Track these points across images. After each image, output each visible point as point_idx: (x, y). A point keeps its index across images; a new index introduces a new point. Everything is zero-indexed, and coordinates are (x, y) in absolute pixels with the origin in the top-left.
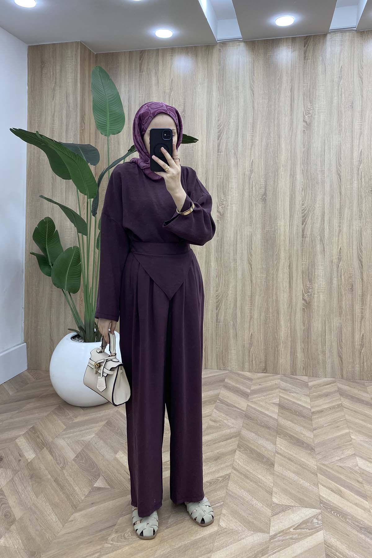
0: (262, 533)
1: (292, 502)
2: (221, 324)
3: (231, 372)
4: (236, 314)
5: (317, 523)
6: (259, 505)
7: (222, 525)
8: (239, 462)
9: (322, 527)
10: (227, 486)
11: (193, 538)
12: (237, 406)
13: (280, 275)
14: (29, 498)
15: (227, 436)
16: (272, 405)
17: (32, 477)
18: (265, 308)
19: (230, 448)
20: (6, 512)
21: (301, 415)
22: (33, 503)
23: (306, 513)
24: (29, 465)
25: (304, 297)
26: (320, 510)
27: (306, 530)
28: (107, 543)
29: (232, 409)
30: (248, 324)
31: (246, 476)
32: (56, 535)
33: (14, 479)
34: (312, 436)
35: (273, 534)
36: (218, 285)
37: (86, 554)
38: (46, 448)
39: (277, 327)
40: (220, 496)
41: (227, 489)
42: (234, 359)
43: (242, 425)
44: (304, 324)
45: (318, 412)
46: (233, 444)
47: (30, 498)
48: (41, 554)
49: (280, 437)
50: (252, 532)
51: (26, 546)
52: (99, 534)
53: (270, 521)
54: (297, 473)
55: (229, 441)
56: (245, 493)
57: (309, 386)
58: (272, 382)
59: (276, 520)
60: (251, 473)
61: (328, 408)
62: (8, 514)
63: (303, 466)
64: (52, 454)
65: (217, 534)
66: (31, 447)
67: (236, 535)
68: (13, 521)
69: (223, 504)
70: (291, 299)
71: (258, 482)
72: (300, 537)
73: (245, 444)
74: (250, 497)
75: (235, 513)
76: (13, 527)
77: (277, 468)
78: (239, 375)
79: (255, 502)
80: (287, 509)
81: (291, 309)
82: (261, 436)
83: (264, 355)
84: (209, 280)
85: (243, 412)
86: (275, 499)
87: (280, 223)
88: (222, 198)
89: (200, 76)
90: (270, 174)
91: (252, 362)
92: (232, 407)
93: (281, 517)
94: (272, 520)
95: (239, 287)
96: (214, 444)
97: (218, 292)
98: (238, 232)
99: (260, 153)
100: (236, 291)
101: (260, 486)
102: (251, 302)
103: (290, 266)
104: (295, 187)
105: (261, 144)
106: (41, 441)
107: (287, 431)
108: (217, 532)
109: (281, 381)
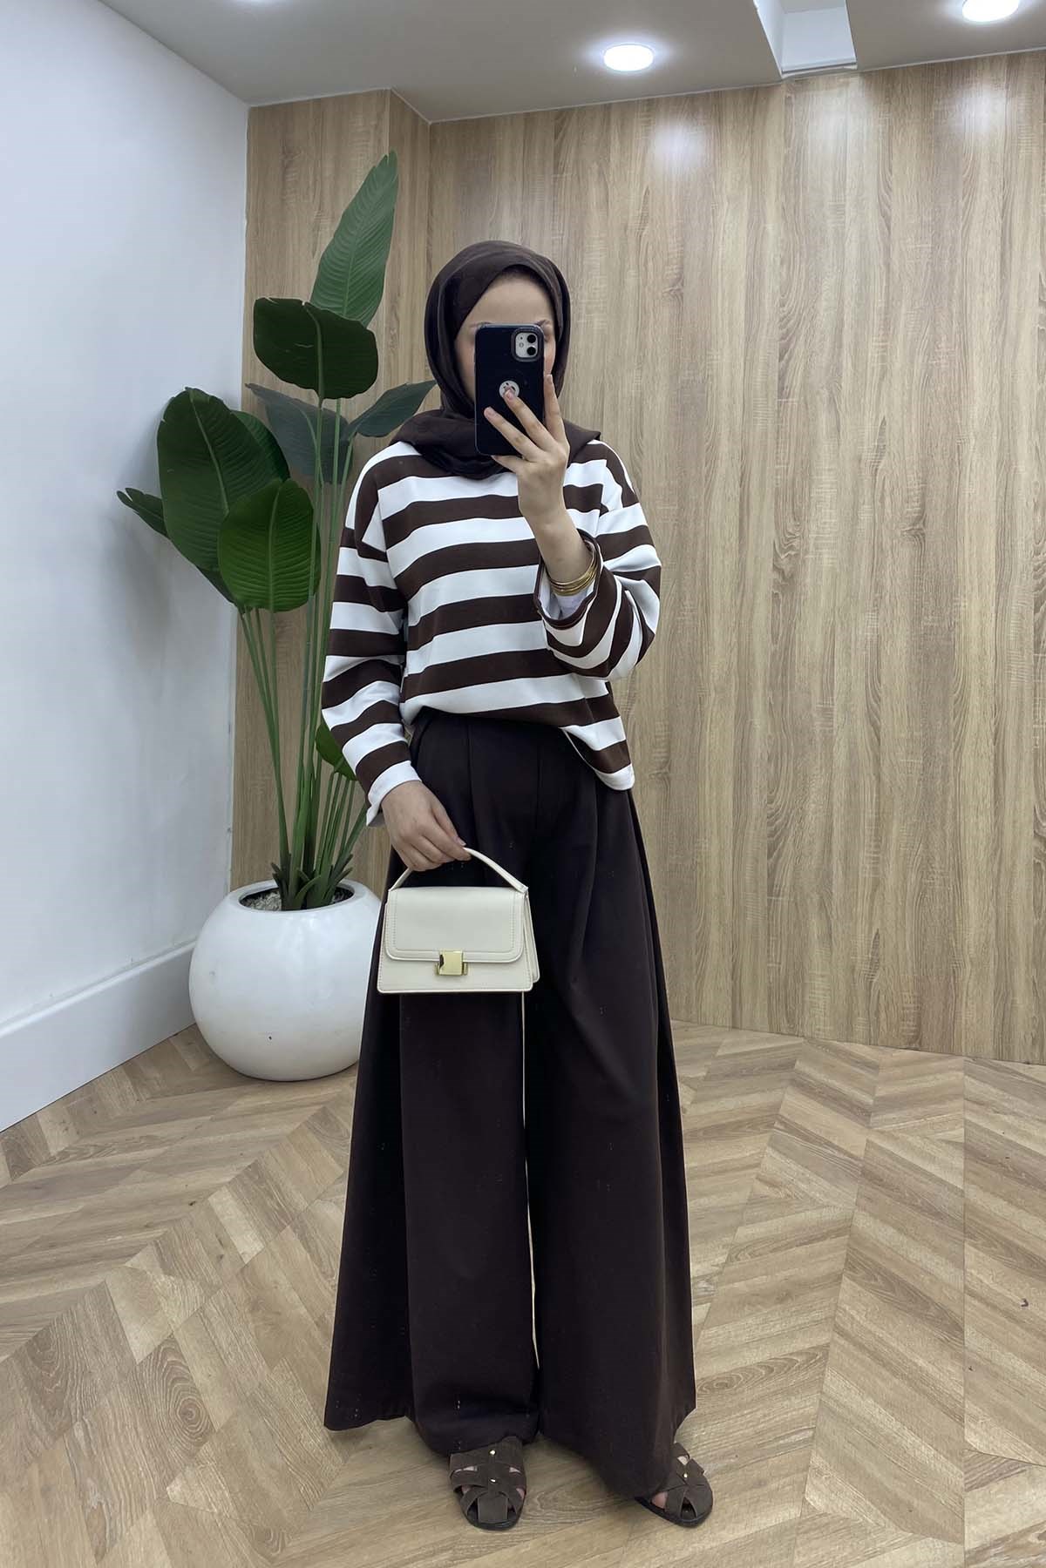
0: (939, 1538)
1: (1029, 1451)
2: (783, 899)
3: (811, 1040)
4: (828, 875)
6: (925, 1452)
7: (814, 1502)
8: (853, 1313)
10: (821, 1381)
12: (836, 1143)
13: (968, 761)
14: (248, 1369)
15: (810, 1229)
16: (944, 1145)
17: (255, 1306)
18: (920, 860)
19: (824, 1269)
20: (186, 1403)
21: (1034, 1181)
22: (260, 1384)
24: (246, 1272)
25: (1038, 829)
29: (818, 1151)
30: (867, 906)
31: (876, 1356)
32: (326, 1486)
33: (207, 1310)
35: (972, 1546)
36: (774, 784)
37: (411, 1551)
38: (292, 1227)
39: (957, 915)
40: (801, 1411)
41: (821, 1392)
42: (821, 1003)
43: (855, 1200)
44: (1037, 910)
46: (829, 1257)
47: (252, 1368)
48: (286, 1538)
49: (974, 1246)
50: (911, 1534)
51: (244, 1510)
53: (961, 1502)
54: (1037, 1362)
55: (817, 1246)
56: (877, 1410)
58: (939, 1076)
59: (981, 1503)
60: (893, 1348)
62: (190, 1409)
64: (309, 1247)
65: (799, 1529)
66: (251, 1223)
67: (856, 1538)
68: (205, 1435)
69: (813, 1437)
70: (1001, 833)
71: (917, 1381)
73: (868, 1259)
74: (895, 1424)
75: (849, 1469)
76: (206, 1449)
77: (973, 1339)
78: (838, 1052)
79: (910, 1440)
80: (1012, 1470)
81: (1000, 864)
82: (916, 1237)
83: (914, 997)
84: (746, 767)
85: (856, 1162)
86: (973, 1434)
87: (967, 604)
88: (790, 530)
89: (729, 177)
90: (938, 459)
91: (877, 1013)
92: (821, 1145)
93: (996, 1493)
94: (968, 1501)
95: (840, 793)
96: (775, 1250)
97: (773, 805)
98: (838, 630)
99: (906, 398)
100: (830, 804)
101: (924, 1392)
102: (878, 840)
103: (997, 737)
104: (1012, 498)
105: (911, 374)
106: (277, 1208)
107: (995, 1229)
108: (800, 1524)
109: (967, 1077)
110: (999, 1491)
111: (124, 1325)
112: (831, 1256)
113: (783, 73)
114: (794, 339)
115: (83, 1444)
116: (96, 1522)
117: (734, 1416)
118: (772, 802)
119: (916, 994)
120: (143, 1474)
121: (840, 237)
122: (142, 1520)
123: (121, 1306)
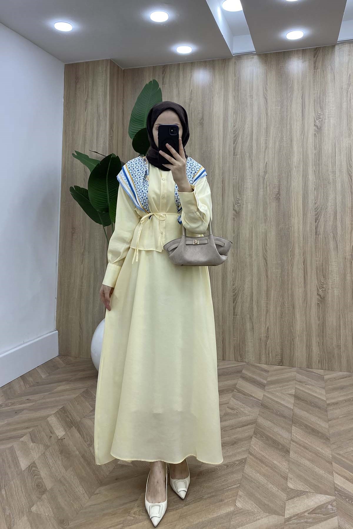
0: (277, 515)
1: (307, 488)
2: (238, 317)
3: (248, 363)
4: (252, 308)
5: (331, 509)
6: (274, 489)
7: (238, 506)
8: (255, 448)
9: (336, 513)
10: (243, 469)
11: (210, 517)
12: (254, 395)
13: (295, 270)
15: (244, 422)
16: (288, 395)
17: (61, 452)
18: (281, 303)
19: (247, 434)
20: (38, 482)
21: (316, 406)
22: (63, 476)
23: (320, 499)
24: (59, 441)
25: (318, 292)
26: (335, 497)
27: (320, 515)
28: (129, 516)
29: (248, 398)
30: (265, 318)
31: (262, 461)
32: (83, 506)
33: (46, 454)
34: (327, 426)
35: (287, 517)
36: (234, 280)
37: (109, 525)
38: (75, 427)
39: (293, 321)
40: (236, 478)
41: (243, 472)
42: (251, 351)
43: (258, 413)
44: (319, 319)
45: (333, 404)
46: (249, 430)
47: (60, 471)
48: (69, 522)
49: (295, 426)
50: (268, 514)
51: (56, 514)
52: (123, 507)
53: (285, 504)
54: (312, 461)
55: (245, 427)
56: (260, 477)
57: (325, 379)
58: (288, 374)
59: (291, 504)
60: (267, 458)
61: (343, 400)
62: (40, 484)
63: (317, 454)
64: (80, 433)
65: (233, 514)
66: (61, 426)
67: (251, 515)
68: (44, 491)
69: (239, 486)
70: (306, 294)
71: (273, 467)
72: (314, 521)
73: (261, 431)
74: (266, 481)
75: (251, 495)
76: (44, 496)
77: (292, 454)
78: (256, 367)
79: (270, 486)
80: (301, 494)
81: (306, 304)
82: (277, 424)
83: (280, 348)
84: (226, 274)
85: (260, 401)
86: (290, 484)
87: (294, 220)
88: (238, 198)
89: (217, 87)
90: (284, 175)
91: (269, 354)
92: (249, 396)
93: (296, 501)
94: (287, 504)
95: (255, 281)
96: (231, 429)
97: (234, 286)
98: (253, 229)
99: (273, 155)
100: (252, 285)
101: (276, 471)
102: (267, 297)
103: (304, 262)
104: (307, 187)
105: (275, 147)
106: (70, 420)
107: (302, 421)
108: (233, 512)
109: (297, 374)
110: (297, 500)
111: (19, 459)
112: (249, 431)
113: (233, 54)
114: (238, 138)
115: (5, 496)
116: (8, 519)
117: (214, 481)
118: (234, 285)
119: (281, 347)
120: (24, 504)
121: (252, 105)
122: (23, 518)
123: (18, 453)
